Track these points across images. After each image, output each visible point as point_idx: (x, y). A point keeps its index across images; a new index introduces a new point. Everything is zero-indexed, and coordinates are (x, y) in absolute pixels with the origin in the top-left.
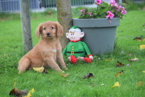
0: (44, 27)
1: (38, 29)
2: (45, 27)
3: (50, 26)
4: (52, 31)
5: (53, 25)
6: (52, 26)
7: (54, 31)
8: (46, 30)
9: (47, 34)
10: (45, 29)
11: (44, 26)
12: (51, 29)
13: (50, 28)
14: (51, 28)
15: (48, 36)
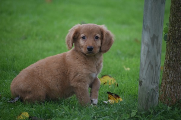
0: (82, 35)
1: (71, 33)
2: (85, 35)
3: (94, 34)
4: (96, 43)
5: (98, 33)
6: (96, 35)
7: (99, 43)
8: (86, 40)
9: (88, 49)
10: (84, 38)
11: (83, 33)
12: (94, 40)
13: (93, 37)
14: (95, 38)
15: (89, 52)
